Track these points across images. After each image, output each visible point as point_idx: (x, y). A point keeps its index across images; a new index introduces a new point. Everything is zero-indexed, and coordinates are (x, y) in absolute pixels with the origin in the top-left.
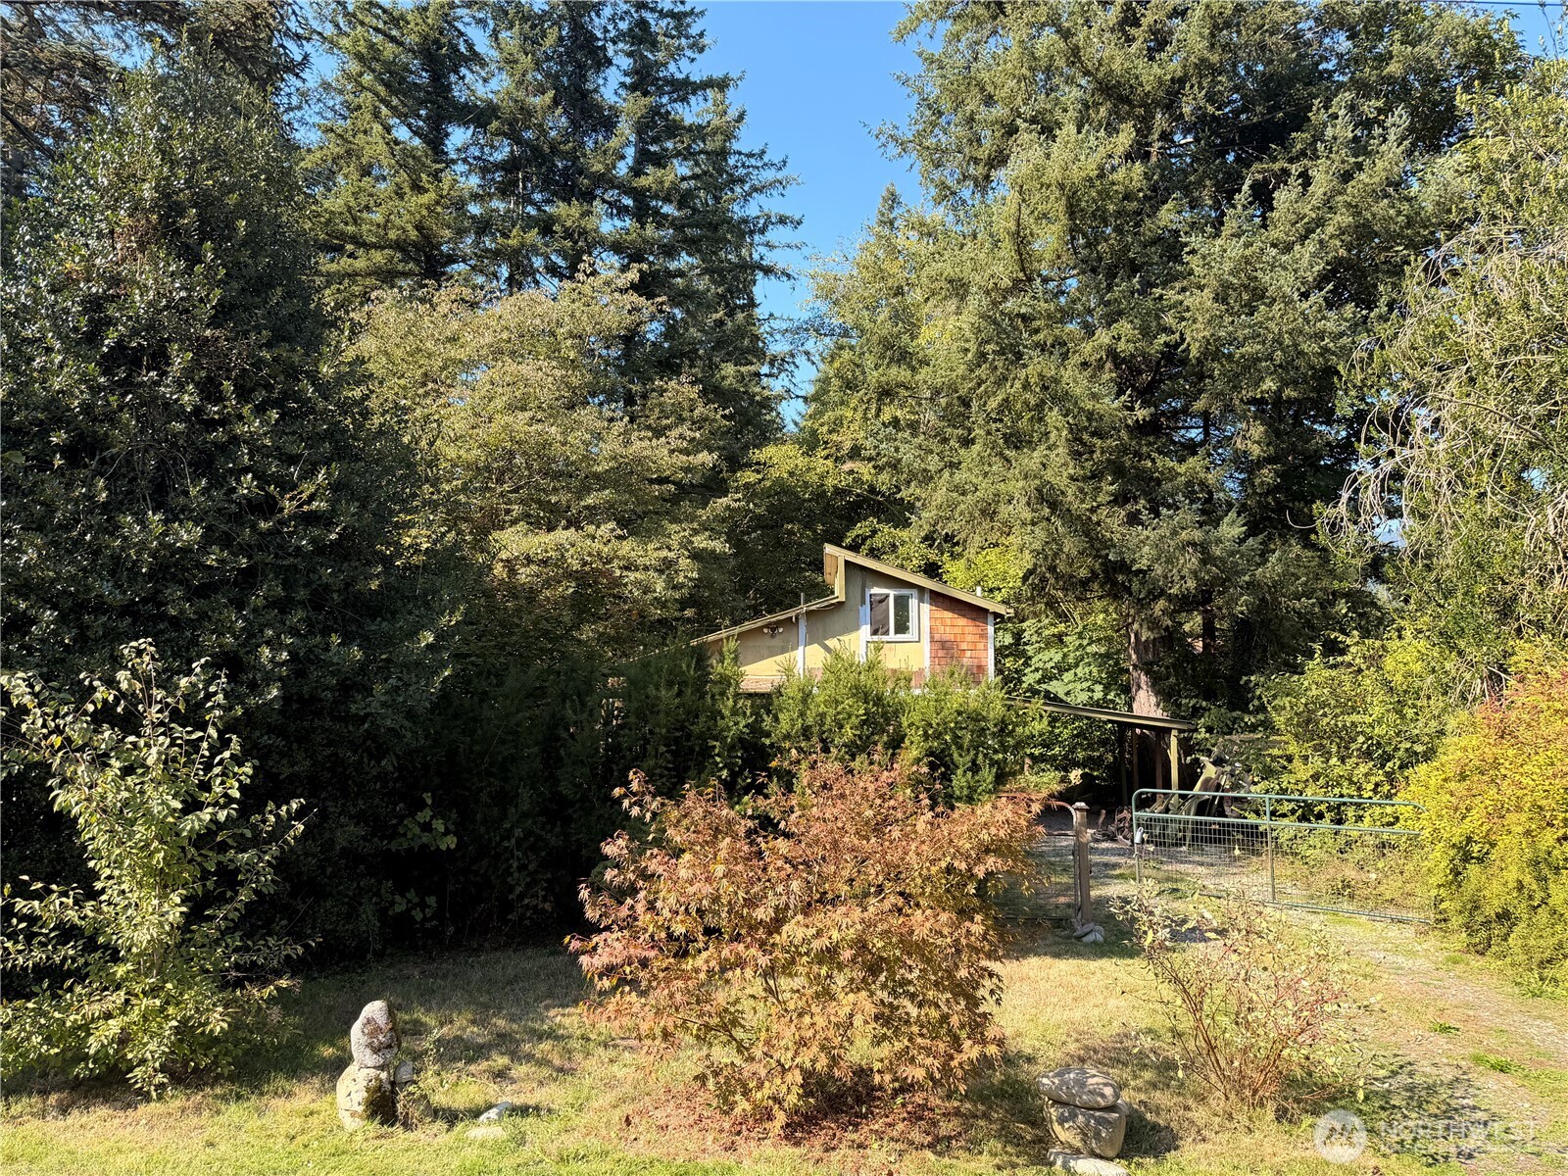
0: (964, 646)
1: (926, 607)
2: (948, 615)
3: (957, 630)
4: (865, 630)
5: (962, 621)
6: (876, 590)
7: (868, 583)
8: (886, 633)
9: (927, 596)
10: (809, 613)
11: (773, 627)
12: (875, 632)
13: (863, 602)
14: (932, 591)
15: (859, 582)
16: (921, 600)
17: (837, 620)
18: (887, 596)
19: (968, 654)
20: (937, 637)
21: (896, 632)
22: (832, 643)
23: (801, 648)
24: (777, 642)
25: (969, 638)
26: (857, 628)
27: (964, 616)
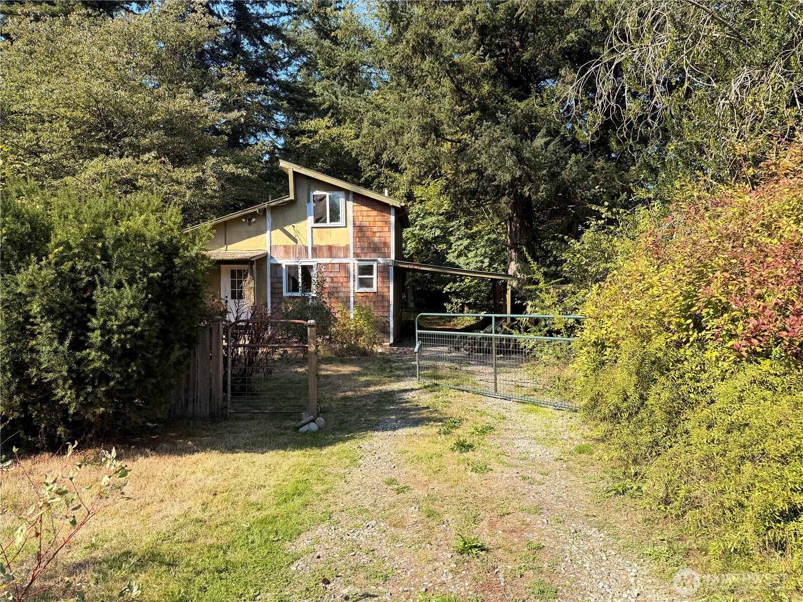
0: (375, 229)
1: (350, 204)
2: (365, 208)
3: (370, 219)
4: (311, 219)
5: (374, 213)
6: (317, 193)
7: (312, 188)
8: (325, 221)
9: (351, 196)
10: (273, 208)
11: (249, 217)
12: (317, 221)
13: (309, 201)
14: (354, 193)
15: (306, 188)
16: (347, 199)
17: (292, 213)
18: (325, 197)
19: (378, 235)
20: (357, 223)
21: (331, 221)
22: (289, 228)
23: (268, 232)
24: (252, 228)
25: (379, 224)
26: (305, 218)
27: (375, 209)
